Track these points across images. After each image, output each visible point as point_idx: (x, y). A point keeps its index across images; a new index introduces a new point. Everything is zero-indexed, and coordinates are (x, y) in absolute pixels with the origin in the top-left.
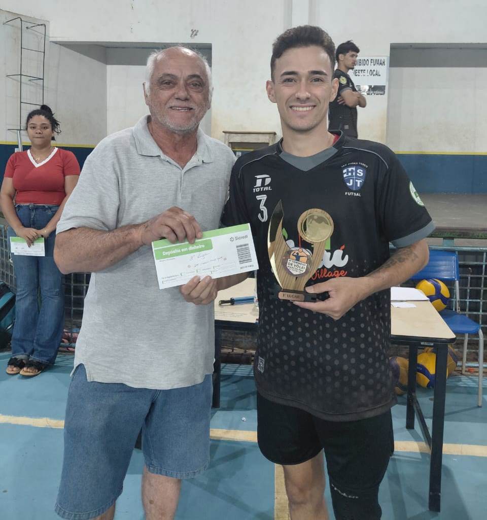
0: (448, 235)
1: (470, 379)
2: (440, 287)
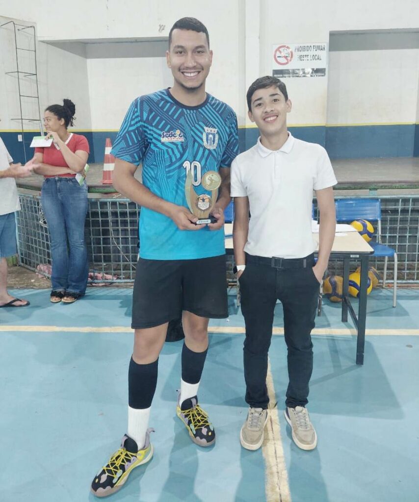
0: (373, 187)
1: (388, 291)
2: (366, 225)
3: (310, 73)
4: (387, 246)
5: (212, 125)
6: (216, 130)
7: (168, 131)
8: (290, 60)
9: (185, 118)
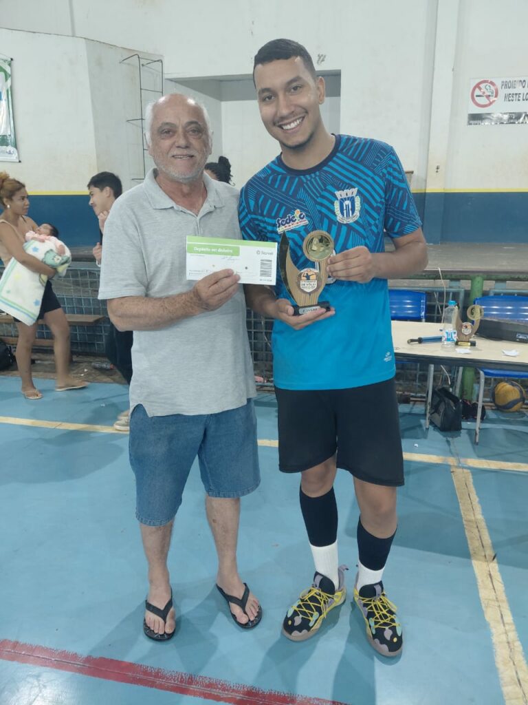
5: (347, 184)
6: (355, 190)
7: (284, 216)
8: (493, 101)
9: (304, 189)
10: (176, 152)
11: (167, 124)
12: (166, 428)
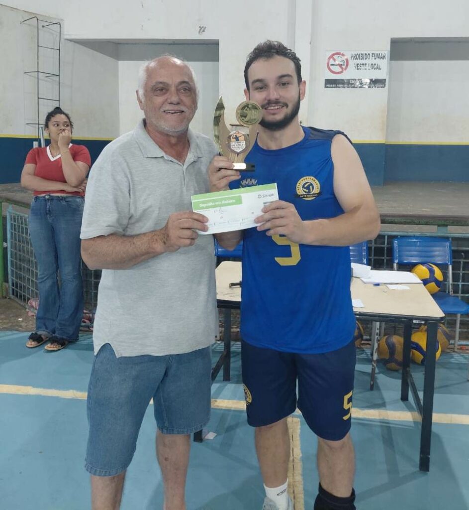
0: (443, 222)
1: (463, 356)
2: (434, 270)
3: (368, 83)
4: (460, 298)
8: (346, 69)
10: (168, 107)
11: (161, 83)
12: (132, 368)
